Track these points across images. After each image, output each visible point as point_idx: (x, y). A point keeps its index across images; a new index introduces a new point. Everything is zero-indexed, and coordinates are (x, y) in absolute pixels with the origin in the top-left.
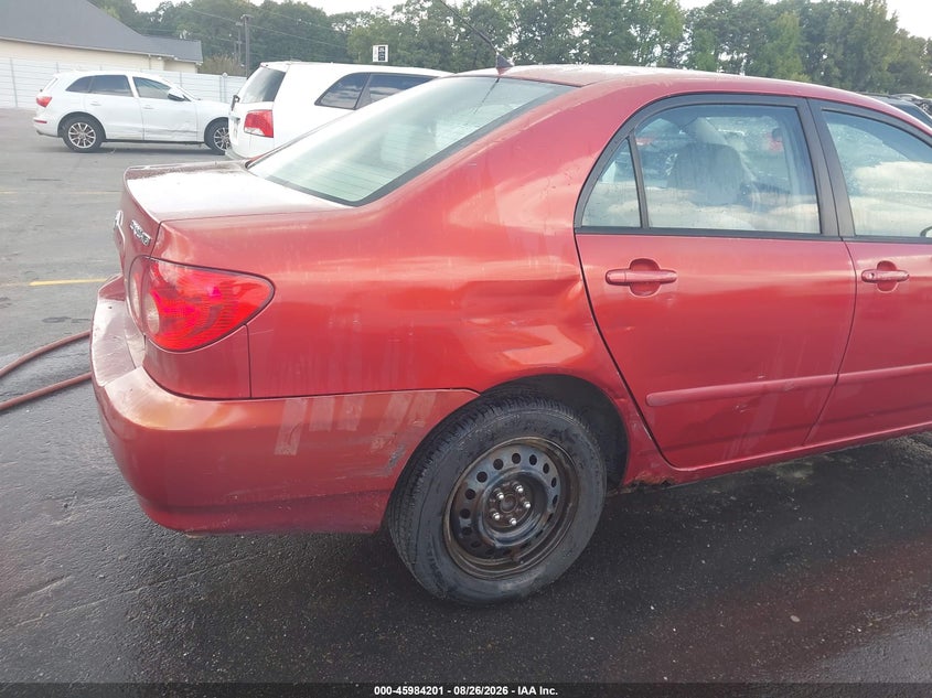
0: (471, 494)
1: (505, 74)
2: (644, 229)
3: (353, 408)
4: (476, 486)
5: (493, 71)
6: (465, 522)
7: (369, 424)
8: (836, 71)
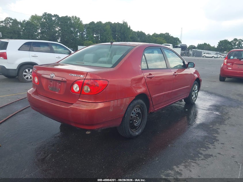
0: (131, 117)
1: (113, 44)
2: (148, 69)
3: (119, 101)
4: (132, 115)
5: (109, 43)
6: (131, 122)
7: (121, 104)
8: (120, 39)
